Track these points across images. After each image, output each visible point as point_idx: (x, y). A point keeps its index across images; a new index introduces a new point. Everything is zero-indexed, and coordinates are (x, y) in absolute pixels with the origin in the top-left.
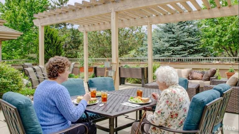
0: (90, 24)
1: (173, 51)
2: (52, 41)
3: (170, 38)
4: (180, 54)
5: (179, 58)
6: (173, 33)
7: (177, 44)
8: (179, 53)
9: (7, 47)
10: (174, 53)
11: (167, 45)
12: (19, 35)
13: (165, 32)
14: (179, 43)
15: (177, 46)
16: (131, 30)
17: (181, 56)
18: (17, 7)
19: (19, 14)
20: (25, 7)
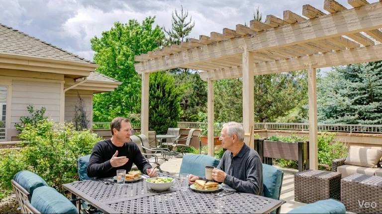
0: (217, 69)
1: (360, 114)
2: (164, 95)
3: (354, 89)
4: (372, 119)
5: (372, 126)
6: (361, 80)
7: (367, 100)
8: (372, 116)
9: (103, 102)
10: (362, 116)
11: (348, 101)
12: (116, 85)
13: (346, 78)
14: (372, 98)
15: (368, 103)
16: (291, 75)
17: (376, 121)
18: (118, 43)
19: (119, 52)
20: (129, 42)
